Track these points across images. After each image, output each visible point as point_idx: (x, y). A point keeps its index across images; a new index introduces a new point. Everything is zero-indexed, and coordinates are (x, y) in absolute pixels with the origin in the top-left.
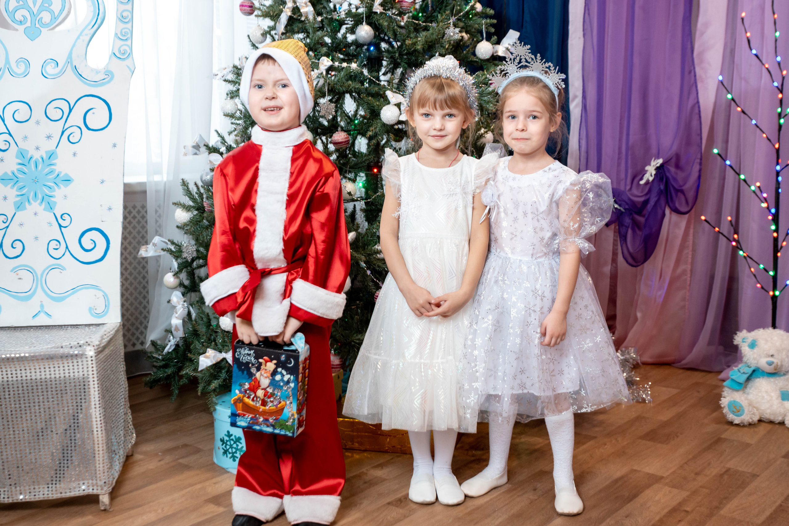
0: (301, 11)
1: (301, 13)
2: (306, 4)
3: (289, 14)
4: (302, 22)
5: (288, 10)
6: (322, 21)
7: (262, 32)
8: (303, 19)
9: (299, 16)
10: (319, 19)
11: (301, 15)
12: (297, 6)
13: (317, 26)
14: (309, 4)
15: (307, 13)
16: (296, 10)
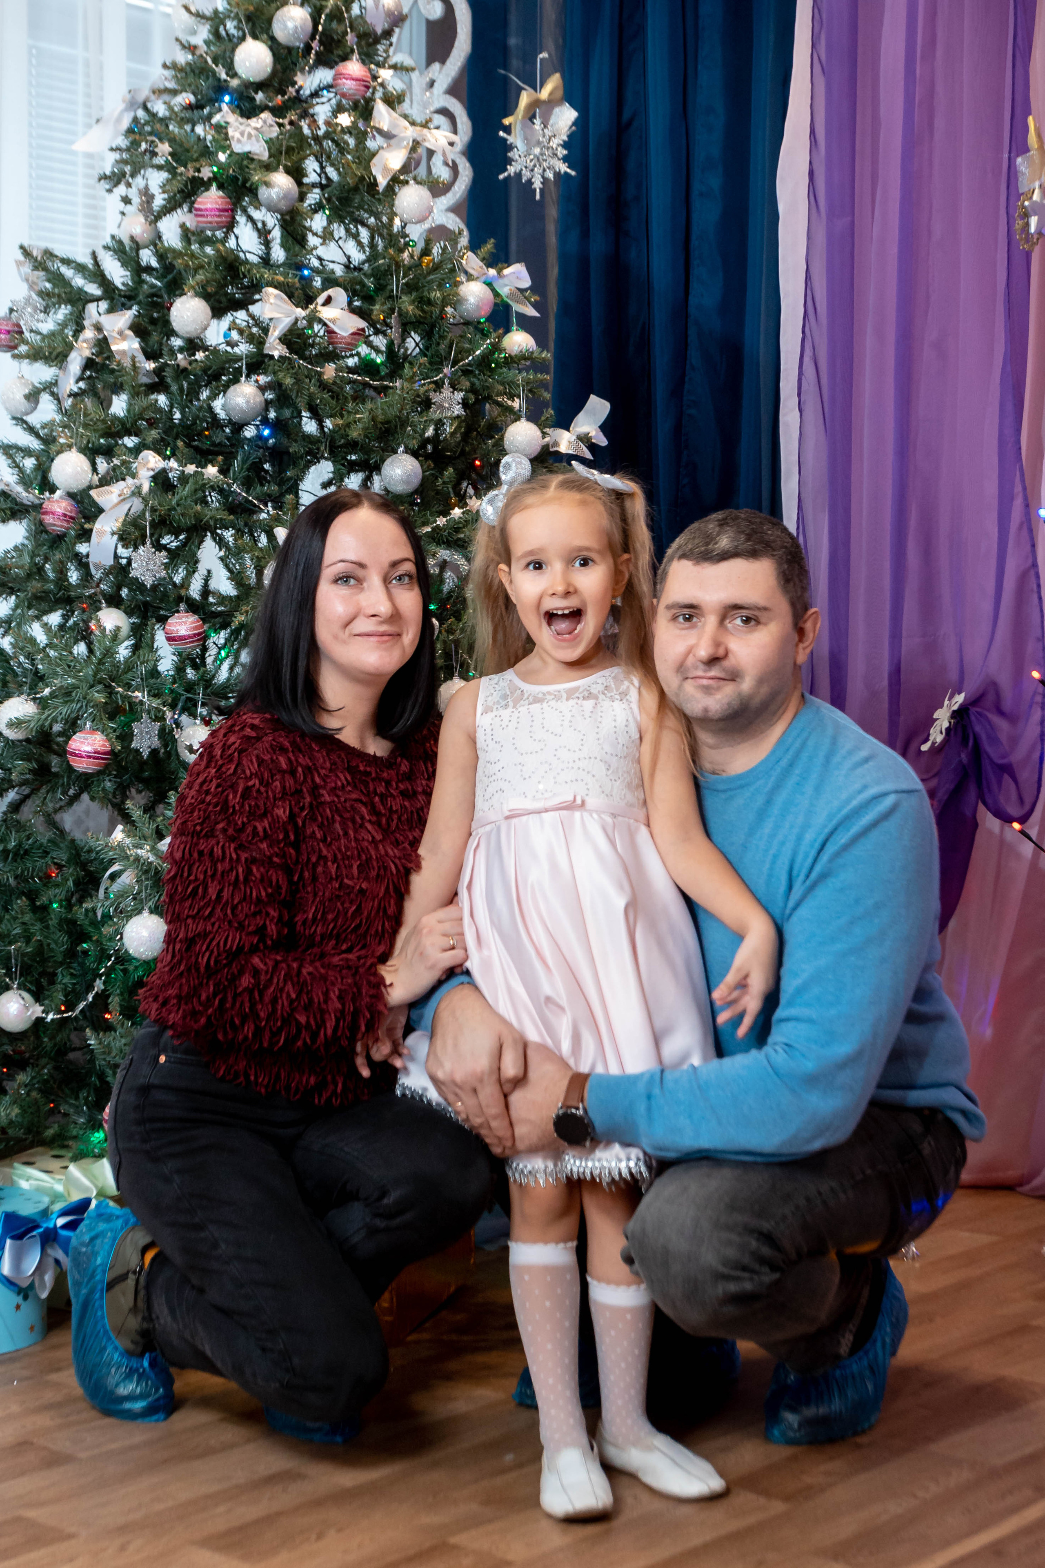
0: (114, 348)
1: (111, 351)
2: (121, 333)
3: (87, 353)
4: (113, 371)
5: (85, 345)
6: (158, 372)
7: (27, 391)
8: (114, 366)
9: (108, 358)
10: (151, 366)
11: (110, 356)
12: (105, 339)
13: (145, 380)
14: (130, 333)
15: (124, 353)
16: (103, 344)
